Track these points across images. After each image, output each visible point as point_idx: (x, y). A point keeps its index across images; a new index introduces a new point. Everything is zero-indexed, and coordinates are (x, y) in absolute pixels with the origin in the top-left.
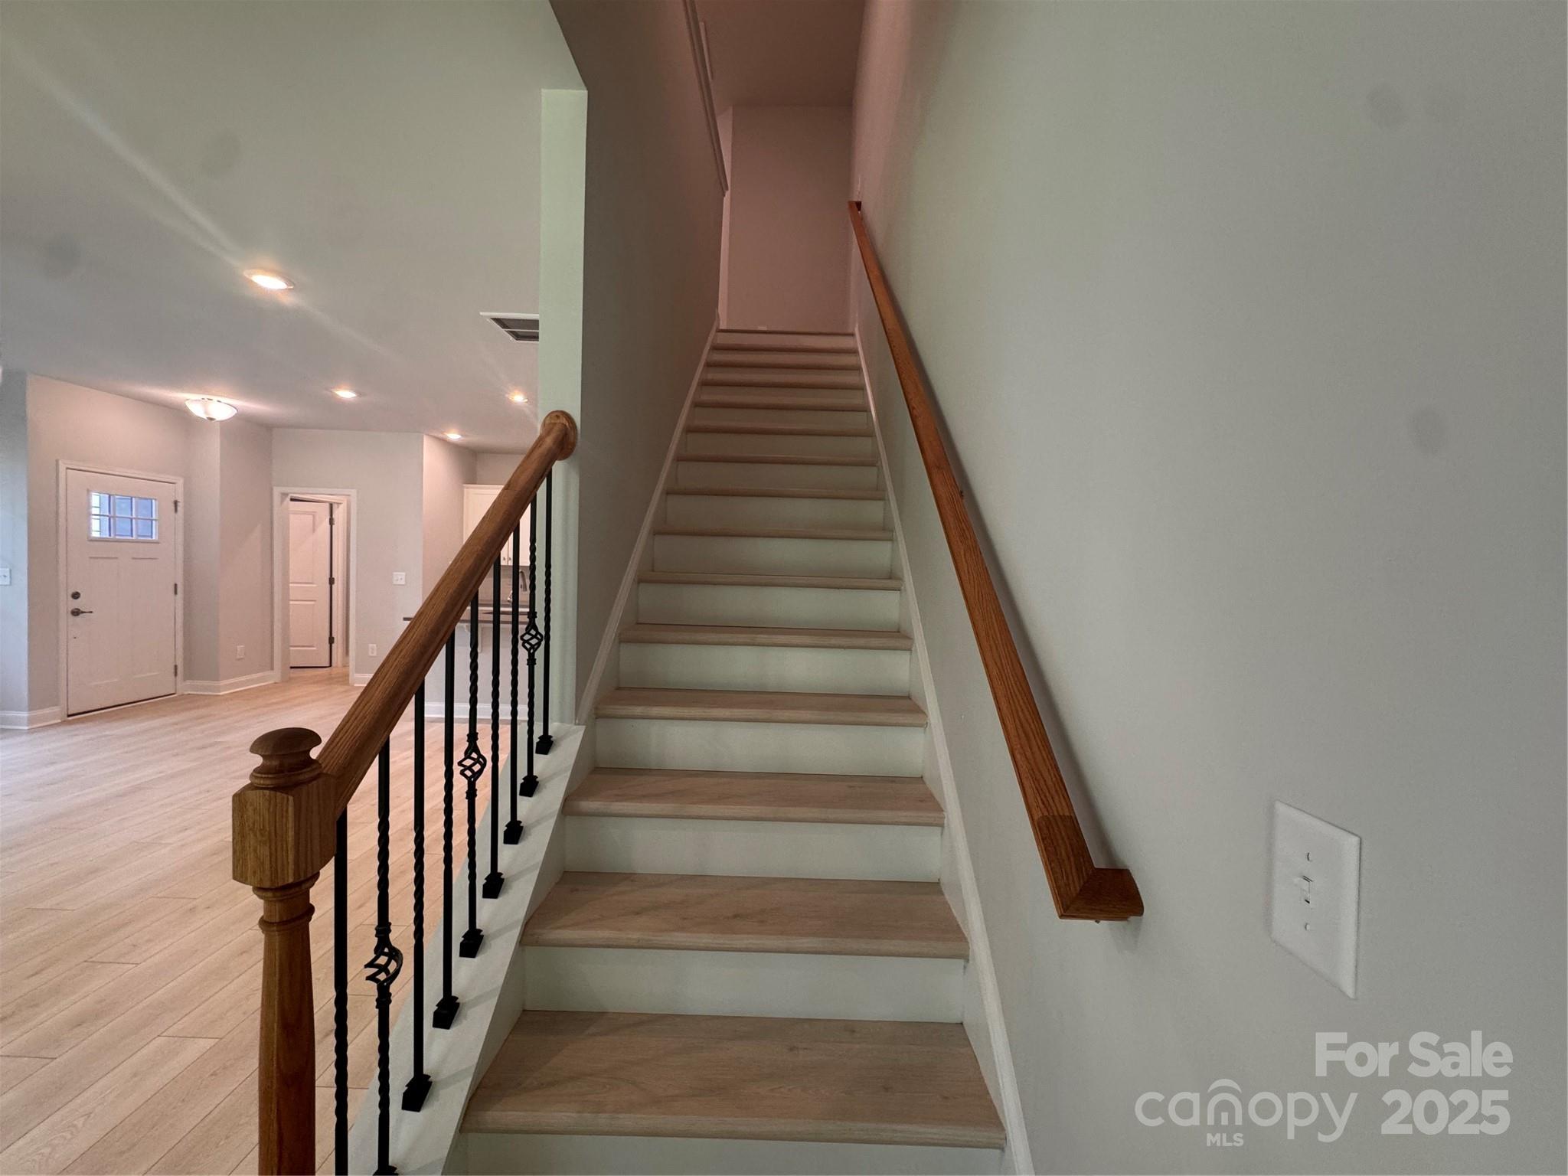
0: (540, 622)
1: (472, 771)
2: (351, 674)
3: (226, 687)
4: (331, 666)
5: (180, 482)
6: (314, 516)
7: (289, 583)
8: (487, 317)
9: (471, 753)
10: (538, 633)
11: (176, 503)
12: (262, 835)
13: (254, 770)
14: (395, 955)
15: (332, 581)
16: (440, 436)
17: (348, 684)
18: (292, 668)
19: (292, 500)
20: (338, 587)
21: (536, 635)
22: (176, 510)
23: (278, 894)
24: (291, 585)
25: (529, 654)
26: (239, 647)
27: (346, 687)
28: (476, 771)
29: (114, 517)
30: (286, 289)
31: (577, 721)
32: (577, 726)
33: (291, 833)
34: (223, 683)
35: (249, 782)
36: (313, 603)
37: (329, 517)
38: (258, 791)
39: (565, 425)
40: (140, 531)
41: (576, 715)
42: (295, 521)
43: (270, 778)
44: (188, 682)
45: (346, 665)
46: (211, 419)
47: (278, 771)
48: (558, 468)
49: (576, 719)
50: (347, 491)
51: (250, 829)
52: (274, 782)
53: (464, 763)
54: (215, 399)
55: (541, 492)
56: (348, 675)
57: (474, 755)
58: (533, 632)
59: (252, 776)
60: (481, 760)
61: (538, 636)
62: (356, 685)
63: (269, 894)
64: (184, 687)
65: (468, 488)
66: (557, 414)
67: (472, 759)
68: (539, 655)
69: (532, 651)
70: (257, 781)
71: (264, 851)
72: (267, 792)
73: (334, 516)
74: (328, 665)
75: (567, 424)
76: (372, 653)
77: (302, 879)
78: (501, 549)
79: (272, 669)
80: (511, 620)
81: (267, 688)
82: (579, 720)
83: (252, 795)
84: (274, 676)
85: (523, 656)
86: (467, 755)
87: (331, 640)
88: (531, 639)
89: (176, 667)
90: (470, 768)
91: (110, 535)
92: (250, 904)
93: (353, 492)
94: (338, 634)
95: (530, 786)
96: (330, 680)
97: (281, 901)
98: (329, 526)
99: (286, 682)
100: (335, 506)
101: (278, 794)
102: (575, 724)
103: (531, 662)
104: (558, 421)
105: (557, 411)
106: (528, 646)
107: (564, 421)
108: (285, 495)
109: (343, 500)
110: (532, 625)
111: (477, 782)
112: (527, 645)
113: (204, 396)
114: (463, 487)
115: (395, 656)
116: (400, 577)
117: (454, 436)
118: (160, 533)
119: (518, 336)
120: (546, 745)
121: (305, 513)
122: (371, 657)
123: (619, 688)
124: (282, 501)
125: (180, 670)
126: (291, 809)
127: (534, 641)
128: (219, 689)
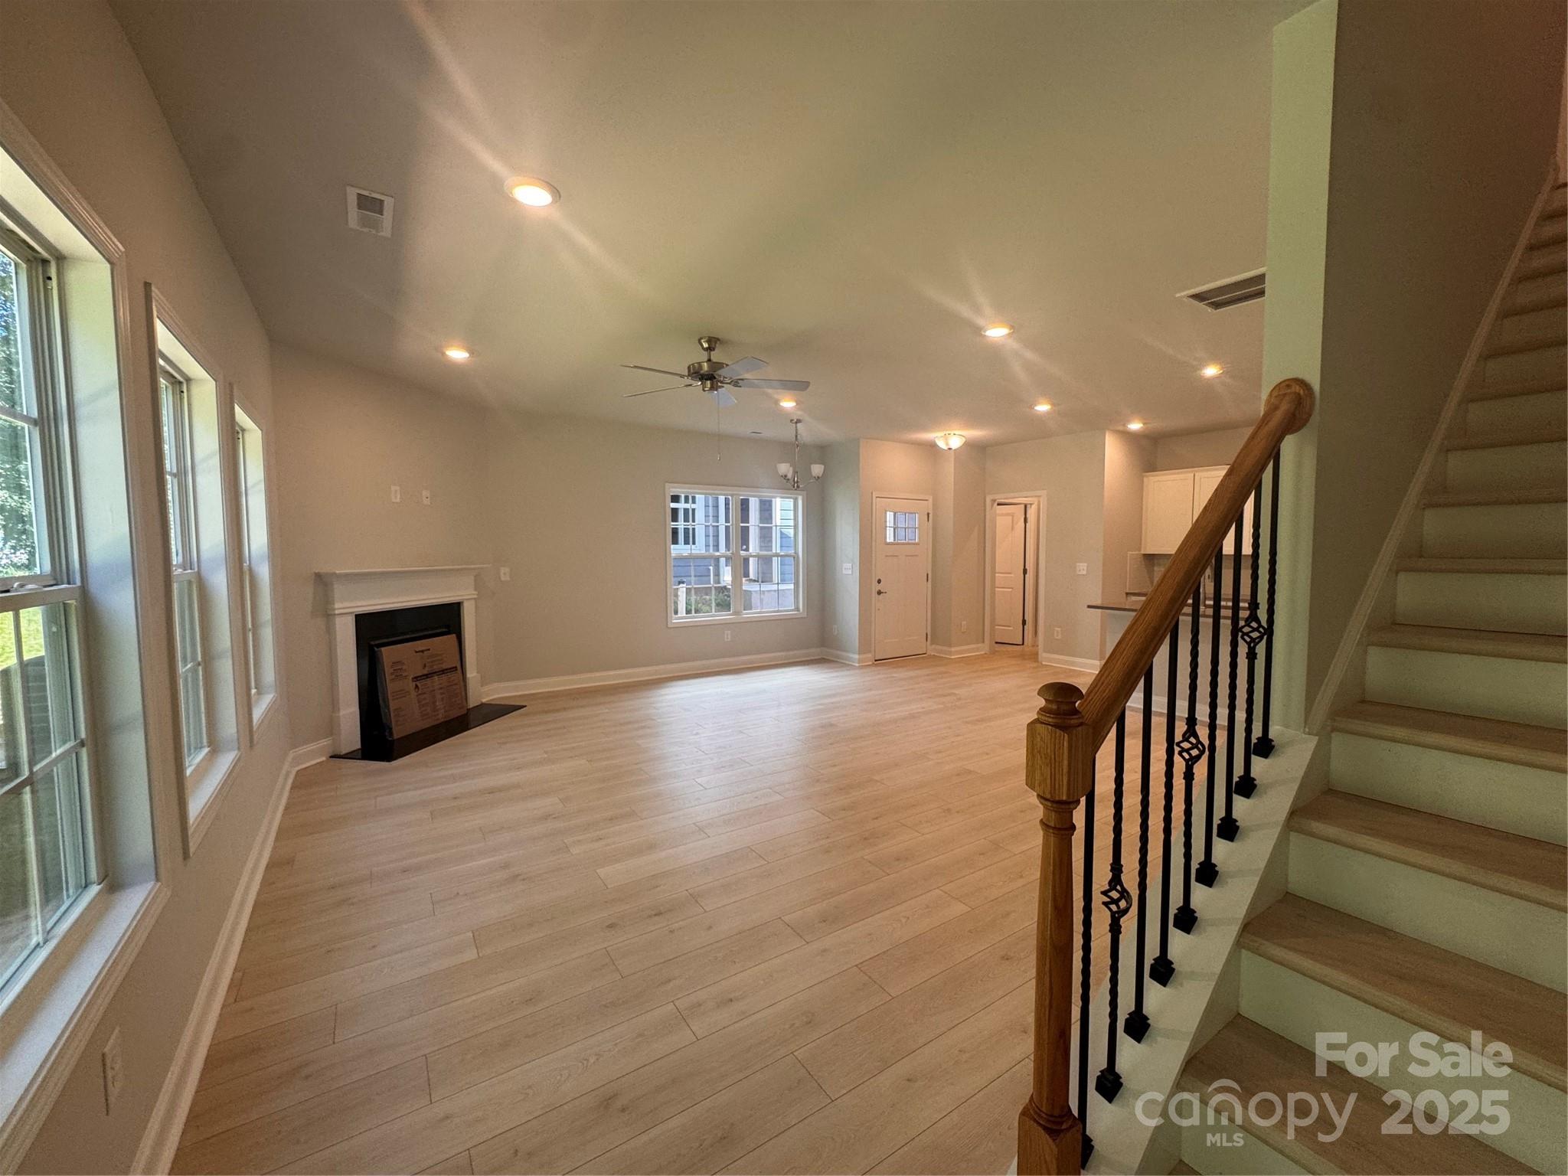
0: (1262, 615)
1: (1190, 754)
2: (1040, 653)
3: (957, 652)
4: (1023, 644)
5: (931, 500)
6: (1013, 516)
7: (995, 573)
8: (1184, 297)
9: (1189, 737)
10: (1260, 625)
11: (928, 514)
12: (1046, 758)
13: (1040, 709)
14: (1124, 894)
15: (1025, 571)
16: (1121, 428)
17: (1038, 662)
18: (996, 643)
19: (998, 504)
20: (1030, 576)
21: (1258, 627)
22: (928, 520)
23: (1055, 805)
24: (997, 575)
25: (1249, 647)
26: (964, 623)
27: (1035, 665)
28: (1193, 755)
29: (898, 527)
30: (1009, 334)
31: (1307, 730)
32: (1307, 736)
33: (1066, 763)
34: (953, 649)
35: (1036, 717)
36: (1010, 590)
37: (1023, 516)
38: (1043, 725)
39: (1299, 394)
40: (910, 536)
41: (1306, 722)
42: (1000, 521)
43: (1053, 718)
44: (933, 646)
45: (1035, 645)
46: (950, 449)
47: (1056, 713)
48: (1289, 446)
49: (1305, 727)
50: (1038, 493)
51: (1038, 752)
52: (1054, 721)
53: (1182, 745)
54: (952, 433)
55: (1267, 477)
56: (1037, 654)
57: (1193, 740)
58: (1254, 625)
59: (1038, 712)
60: (1199, 746)
61: (1261, 629)
62: (1044, 663)
63: (1049, 804)
64: (932, 650)
65: (1147, 476)
66: (1287, 383)
67: (1191, 743)
68: (1261, 649)
69: (1252, 645)
70: (1043, 718)
71: (1047, 771)
72: (1050, 727)
73: (1028, 516)
74: (1021, 643)
75: (1302, 392)
76: (1057, 636)
77: (1071, 800)
78: (1223, 540)
79: (983, 642)
80: (1230, 615)
81: (977, 657)
82: (1309, 728)
83: (1040, 727)
84: (984, 648)
85: (1243, 649)
86: (1185, 739)
87: (1024, 622)
88: (1251, 632)
89: (927, 634)
90: (1188, 751)
91: (895, 540)
92: (1035, 809)
93: (1044, 493)
94: (1029, 617)
95: (1246, 786)
96: (1023, 656)
97: (1056, 812)
98: (1023, 524)
99: (993, 652)
100: (1028, 506)
101: (1057, 730)
102: (1304, 733)
103: (1252, 656)
104: (1289, 391)
105: (1285, 381)
106: (1248, 640)
107: (1297, 388)
108: (994, 501)
109: (1035, 500)
110: (1253, 617)
111: (1195, 766)
112: (1246, 637)
113: (945, 432)
114: (1143, 477)
115: (1129, 637)
116: (1082, 568)
117: (1135, 426)
118: (919, 538)
119: (1217, 305)
120: (1264, 747)
121: (1008, 514)
122: (1057, 640)
123: (1363, 701)
124: (992, 505)
125: (929, 637)
126: (1066, 744)
127: (1255, 635)
128: (950, 653)
